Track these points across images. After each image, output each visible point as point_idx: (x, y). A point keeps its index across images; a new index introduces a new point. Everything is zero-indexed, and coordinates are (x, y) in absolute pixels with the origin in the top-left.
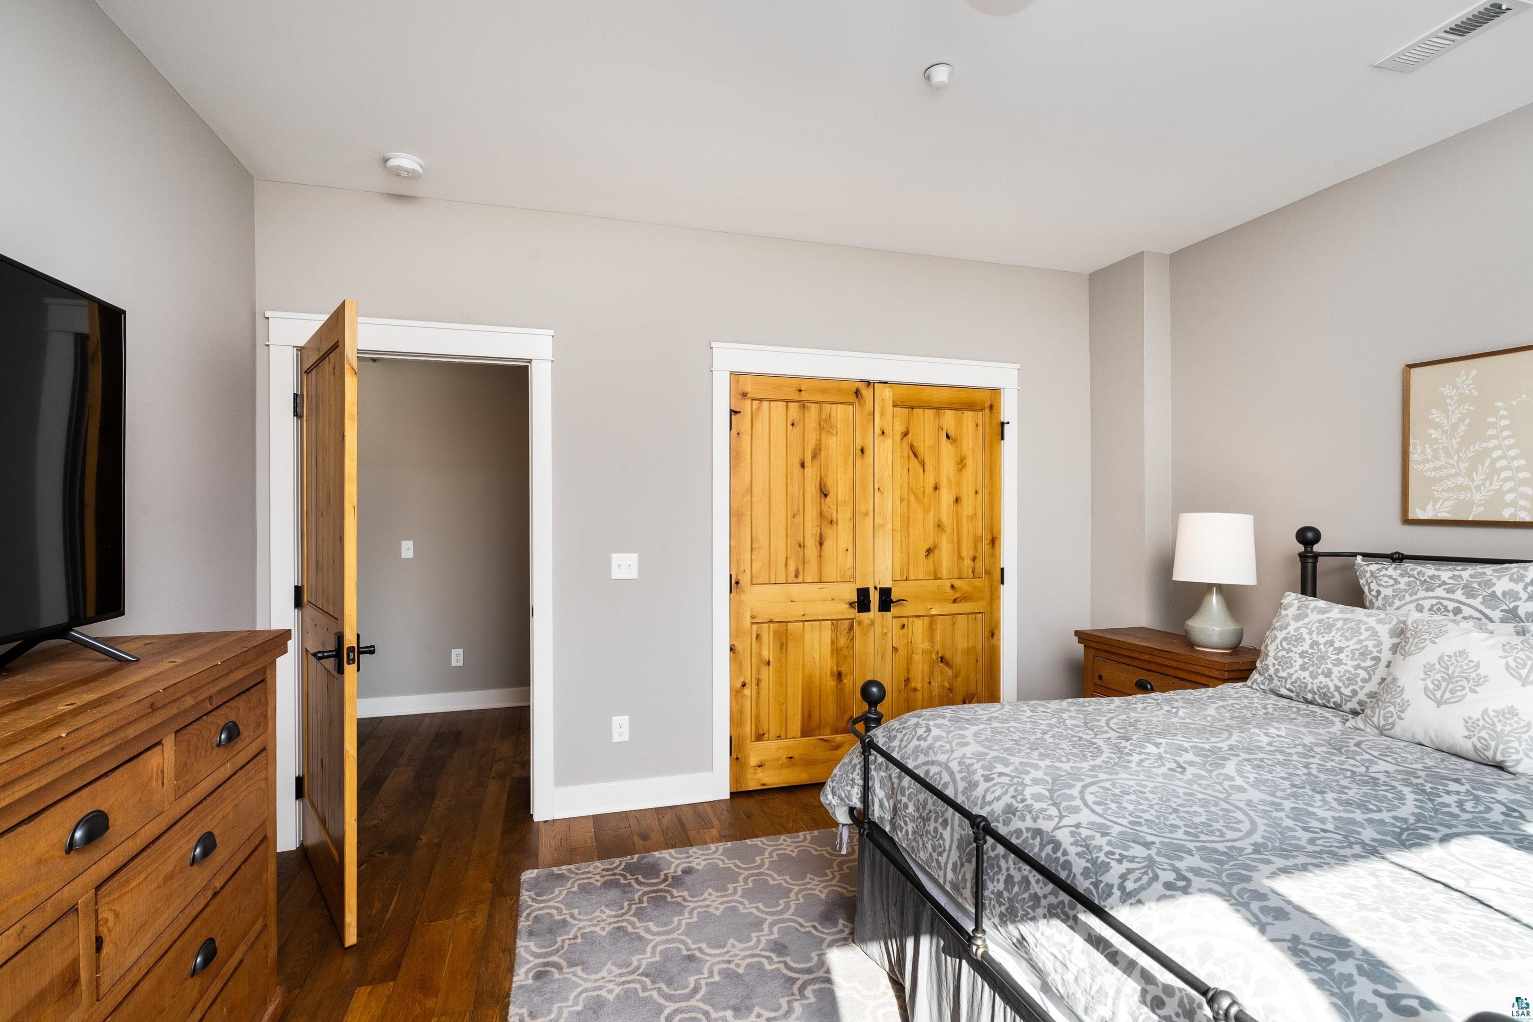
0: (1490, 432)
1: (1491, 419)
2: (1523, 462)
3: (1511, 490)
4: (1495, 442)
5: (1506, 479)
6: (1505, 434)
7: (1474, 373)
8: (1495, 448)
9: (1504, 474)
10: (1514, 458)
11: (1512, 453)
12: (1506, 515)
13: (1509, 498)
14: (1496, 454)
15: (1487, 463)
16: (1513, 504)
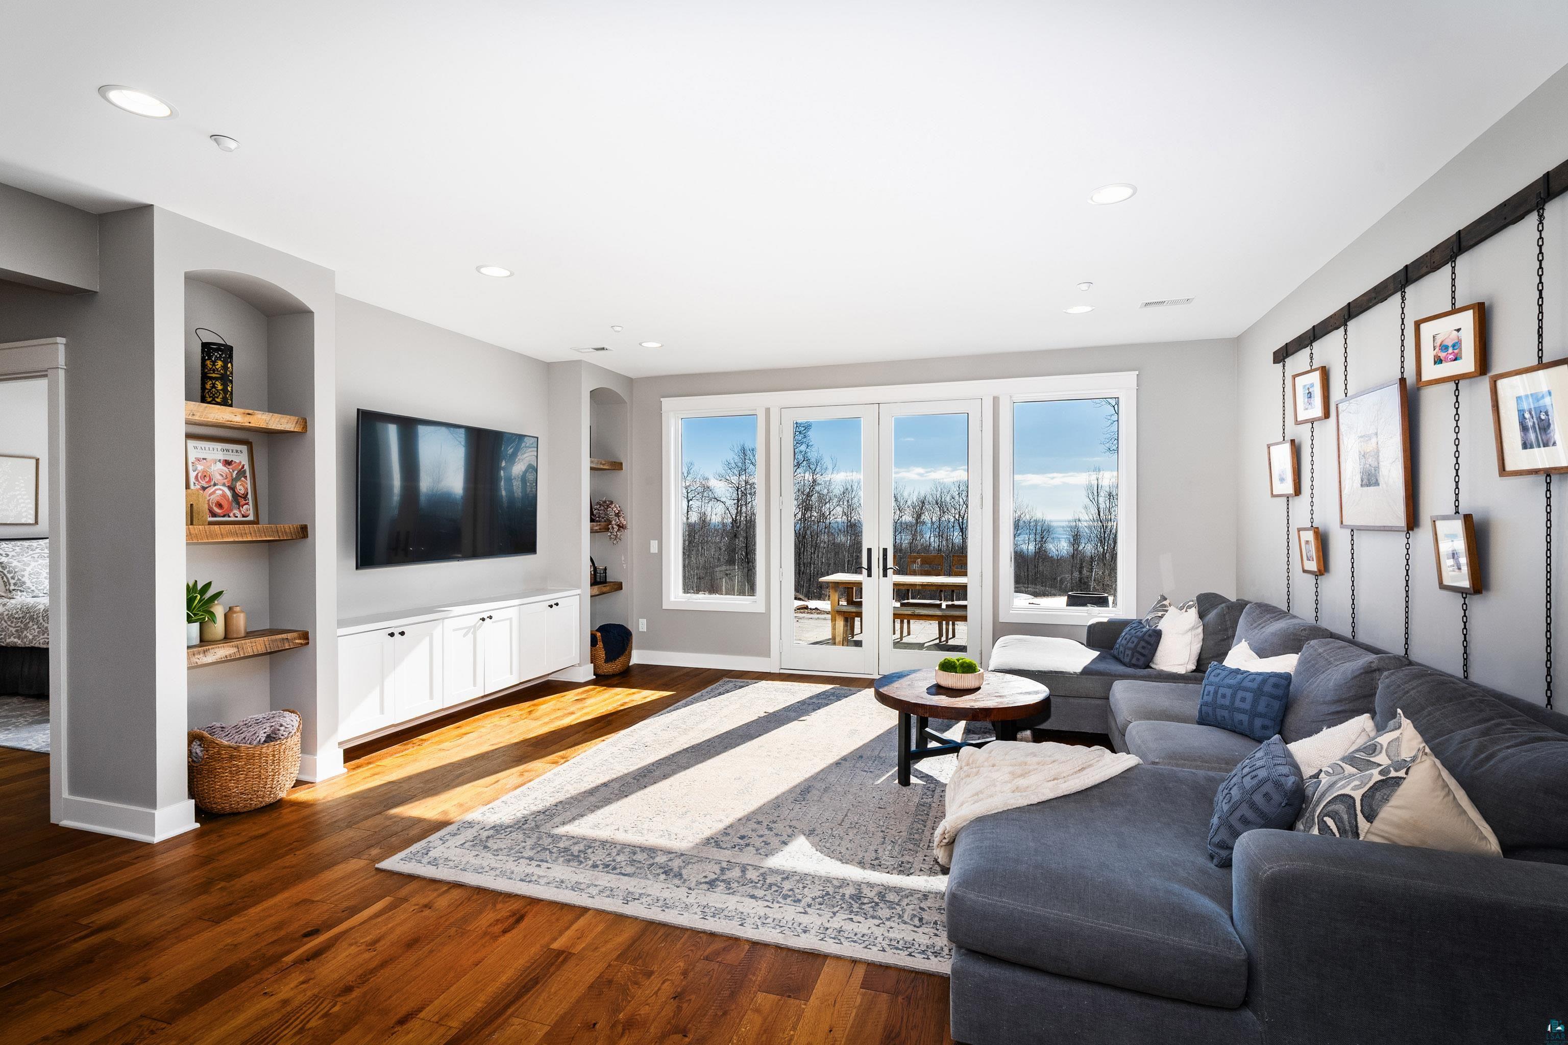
0: (16, 488)
1: (17, 483)
2: (29, 501)
3: (25, 512)
4: (18, 492)
5: (23, 507)
6: (22, 489)
7: (10, 463)
8: (18, 495)
9: (22, 505)
10: (26, 499)
11: (25, 497)
12: (23, 521)
13: (24, 514)
14: (19, 497)
15: (15, 500)
16: (26, 516)
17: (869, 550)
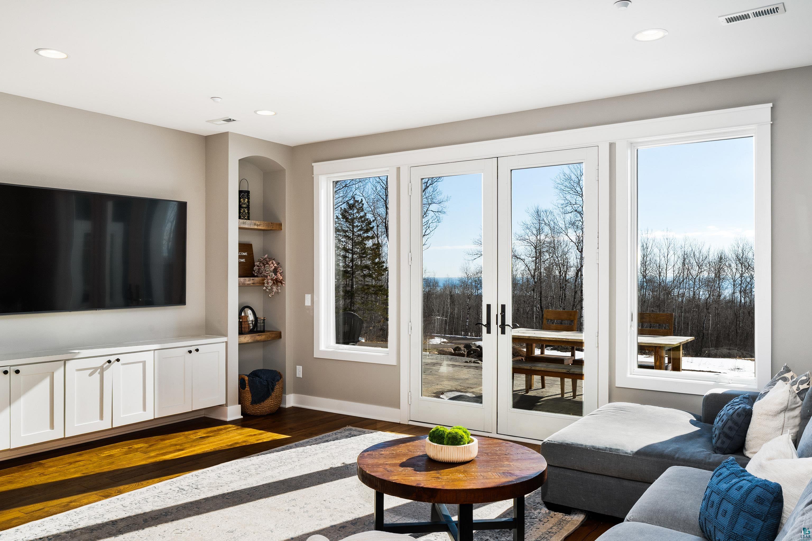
17: (489, 307)
